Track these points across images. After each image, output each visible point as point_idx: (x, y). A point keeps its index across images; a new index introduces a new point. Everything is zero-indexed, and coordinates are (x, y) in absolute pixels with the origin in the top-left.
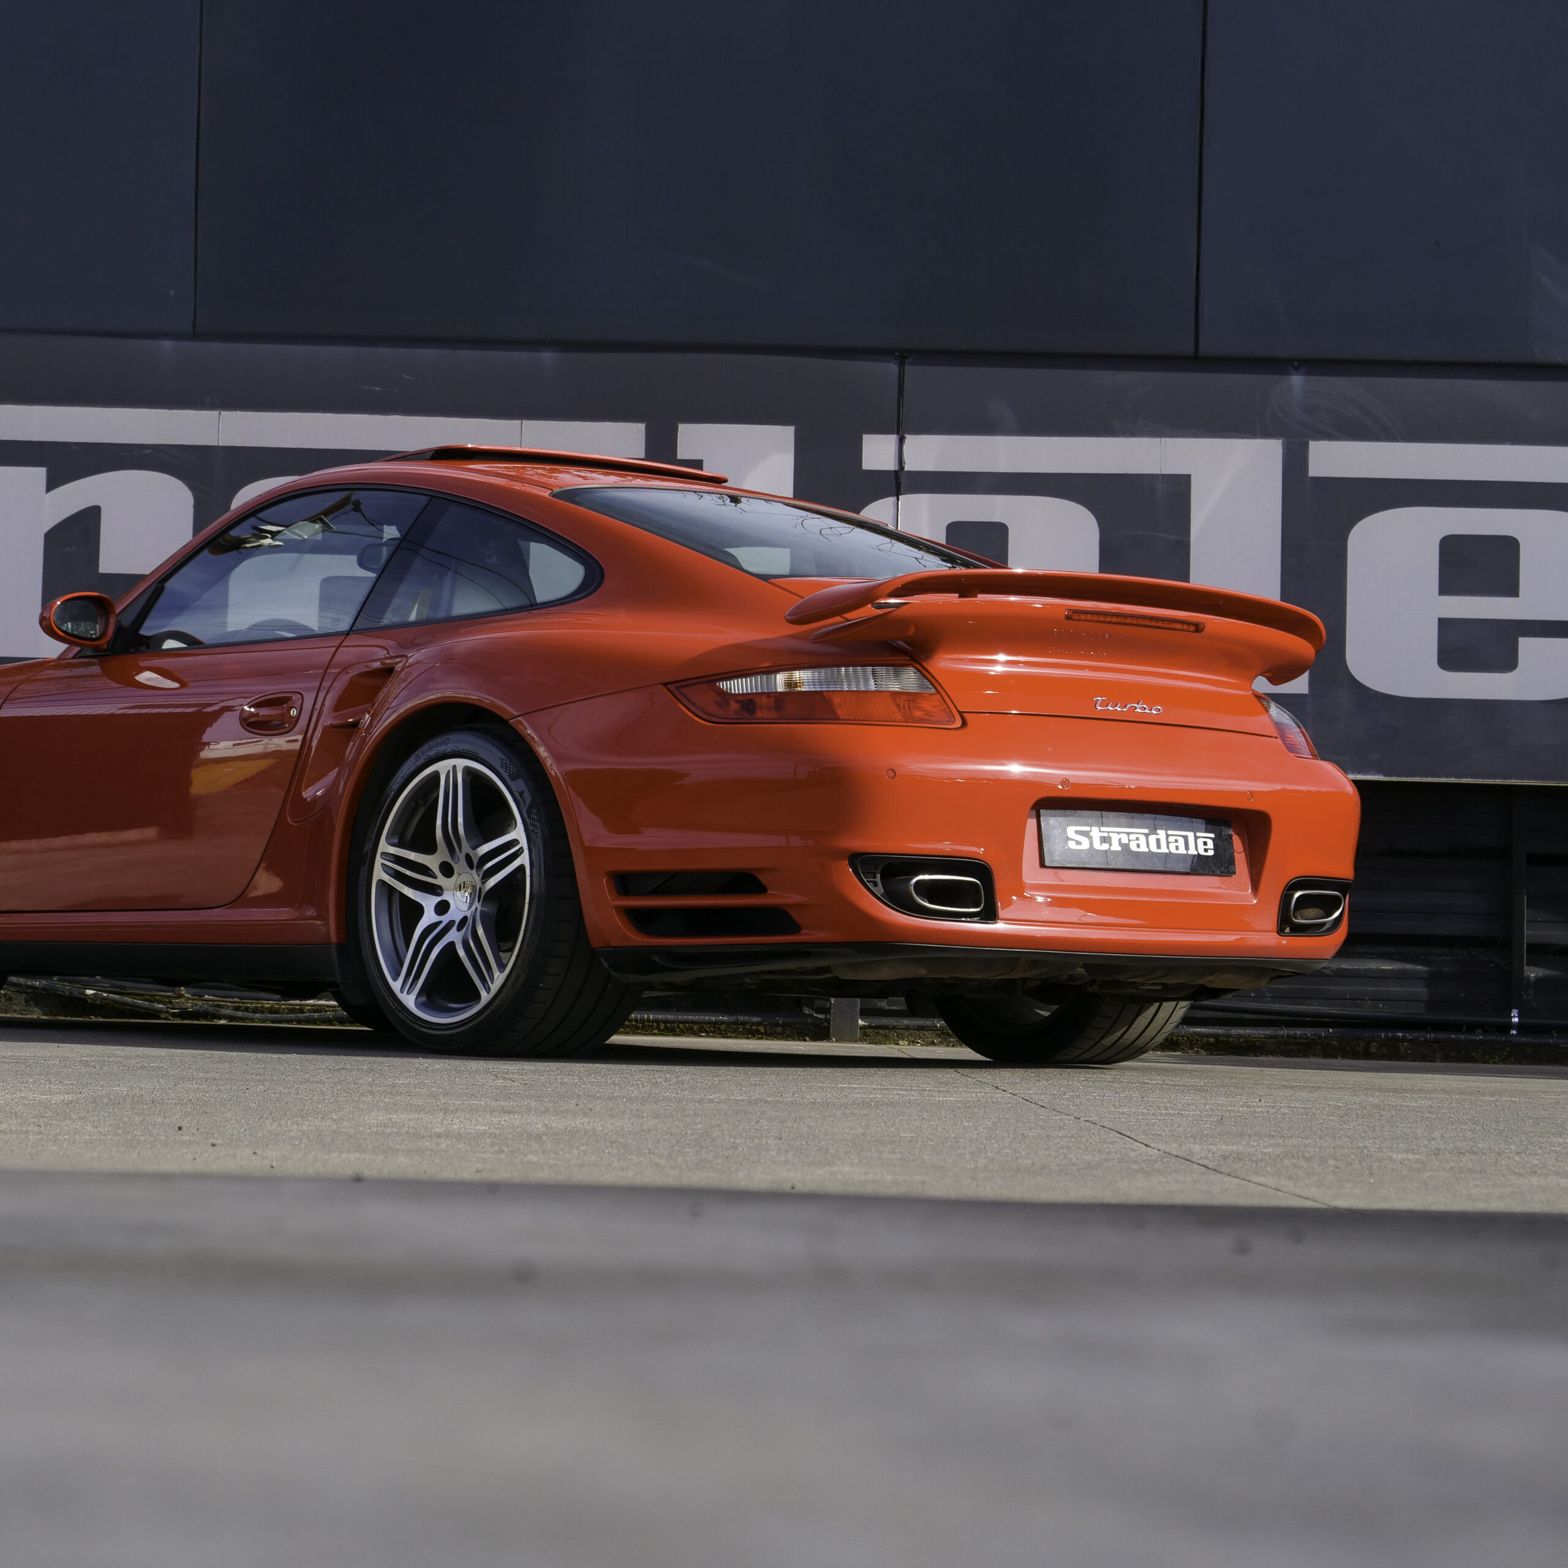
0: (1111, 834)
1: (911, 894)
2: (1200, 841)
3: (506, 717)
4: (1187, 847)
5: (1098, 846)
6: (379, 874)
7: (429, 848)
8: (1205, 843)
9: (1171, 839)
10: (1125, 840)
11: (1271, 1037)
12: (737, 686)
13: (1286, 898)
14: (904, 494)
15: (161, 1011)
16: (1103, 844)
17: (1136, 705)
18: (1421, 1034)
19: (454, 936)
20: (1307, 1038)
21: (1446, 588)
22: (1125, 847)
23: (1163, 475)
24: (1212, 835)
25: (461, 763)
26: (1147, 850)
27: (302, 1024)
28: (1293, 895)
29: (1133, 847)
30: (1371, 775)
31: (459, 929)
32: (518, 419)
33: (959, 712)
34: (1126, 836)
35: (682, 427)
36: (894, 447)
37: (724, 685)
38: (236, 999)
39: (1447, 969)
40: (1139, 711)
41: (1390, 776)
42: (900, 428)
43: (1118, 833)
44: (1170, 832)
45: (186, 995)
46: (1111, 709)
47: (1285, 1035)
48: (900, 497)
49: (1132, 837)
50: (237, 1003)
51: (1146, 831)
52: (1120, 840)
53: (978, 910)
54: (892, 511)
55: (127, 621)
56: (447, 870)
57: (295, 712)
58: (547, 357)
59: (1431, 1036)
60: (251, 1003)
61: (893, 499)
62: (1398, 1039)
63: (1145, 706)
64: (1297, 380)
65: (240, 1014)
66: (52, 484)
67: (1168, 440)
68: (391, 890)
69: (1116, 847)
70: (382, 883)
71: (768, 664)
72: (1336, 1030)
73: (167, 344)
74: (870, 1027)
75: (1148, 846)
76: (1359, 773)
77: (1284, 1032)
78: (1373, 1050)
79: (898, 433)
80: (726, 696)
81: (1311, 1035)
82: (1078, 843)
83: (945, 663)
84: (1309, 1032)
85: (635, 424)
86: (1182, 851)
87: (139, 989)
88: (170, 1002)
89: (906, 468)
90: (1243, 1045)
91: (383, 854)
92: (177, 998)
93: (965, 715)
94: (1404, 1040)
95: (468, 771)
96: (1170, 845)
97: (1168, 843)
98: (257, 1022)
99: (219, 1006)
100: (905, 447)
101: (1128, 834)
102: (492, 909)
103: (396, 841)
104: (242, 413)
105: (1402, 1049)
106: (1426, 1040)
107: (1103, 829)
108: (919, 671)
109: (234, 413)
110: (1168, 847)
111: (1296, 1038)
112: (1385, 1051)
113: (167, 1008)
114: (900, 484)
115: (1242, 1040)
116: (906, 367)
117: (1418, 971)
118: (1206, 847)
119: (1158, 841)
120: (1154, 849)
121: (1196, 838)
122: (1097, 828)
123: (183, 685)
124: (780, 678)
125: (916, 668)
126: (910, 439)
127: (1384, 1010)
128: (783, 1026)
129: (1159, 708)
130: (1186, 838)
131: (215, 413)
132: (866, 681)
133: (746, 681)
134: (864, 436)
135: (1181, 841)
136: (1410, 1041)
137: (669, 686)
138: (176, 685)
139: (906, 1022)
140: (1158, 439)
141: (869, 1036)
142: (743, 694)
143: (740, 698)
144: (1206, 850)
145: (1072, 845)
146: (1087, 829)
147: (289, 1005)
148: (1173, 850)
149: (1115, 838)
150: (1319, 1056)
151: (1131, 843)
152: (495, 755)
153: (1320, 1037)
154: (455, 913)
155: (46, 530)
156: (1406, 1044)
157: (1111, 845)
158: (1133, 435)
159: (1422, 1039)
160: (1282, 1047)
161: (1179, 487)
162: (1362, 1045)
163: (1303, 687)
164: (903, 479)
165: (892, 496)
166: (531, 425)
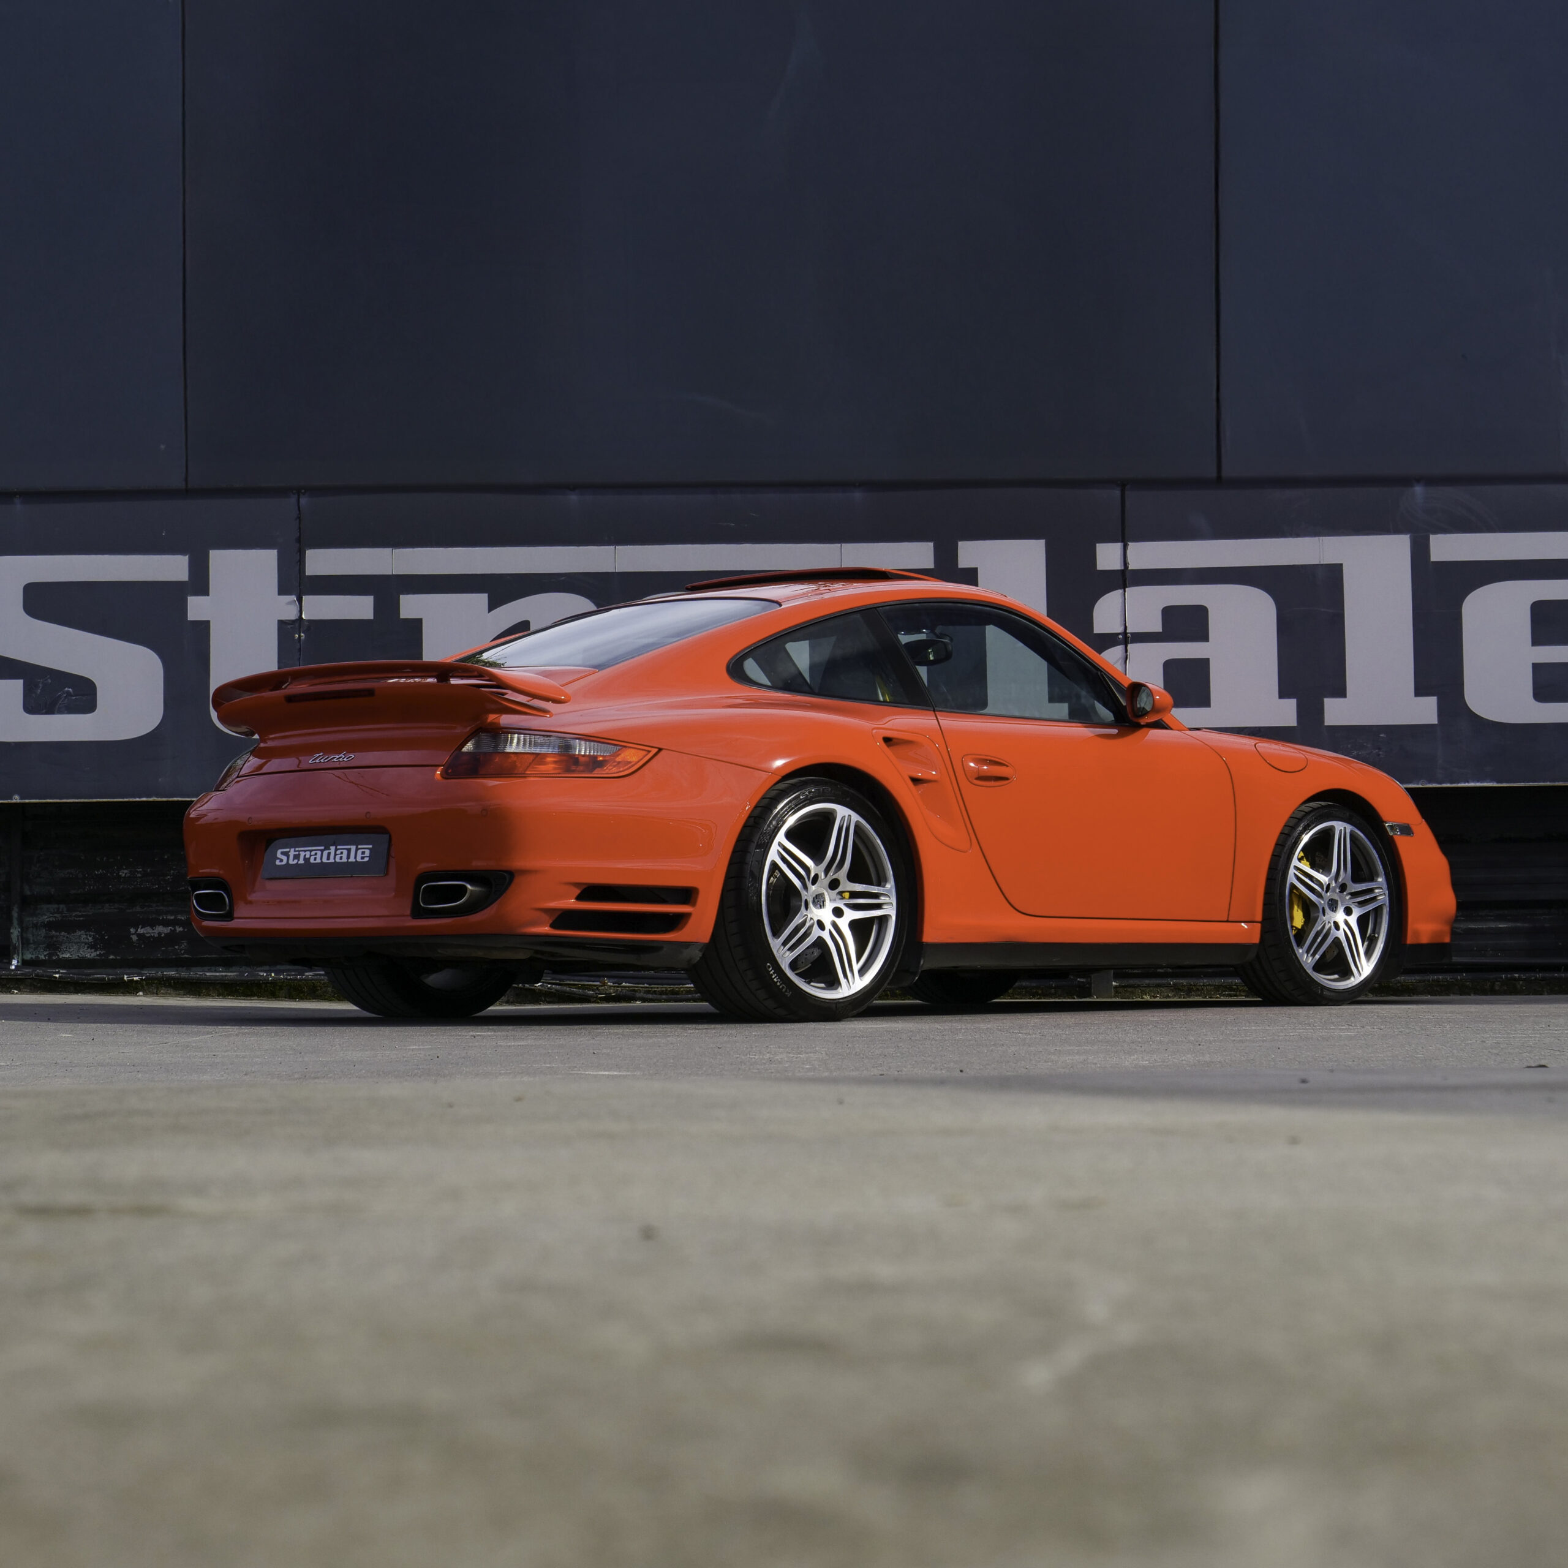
11: (1420, 981)
14: (1130, 587)
15: (592, 996)
18: (1532, 975)
20: (1447, 981)
21: (1537, 640)
23: (1322, 565)
27: (697, 1002)
30: (1487, 782)
32: (838, 543)
35: (960, 544)
36: (1120, 552)
38: (646, 985)
39: (1548, 925)
41: (1501, 782)
42: (1124, 540)
45: (609, 984)
47: (1431, 979)
48: (1127, 589)
50: (646, 987)
54: (1120, 600)
58: (858, 495)
59: (1539, 975)
60: (658, 988)
61: (1120, 591)
62: (1515, 979)
64: (1419, 490)
65: (650, 996)
66: (492, 606)
67: (1324, 538)
72: (1469, 974)
73: (573, 498)
74: (1120, 986)
76: (1478, 781)
77: (1431, 977)
78: (1497, 988)
79: (1122, 542)
84: (1449, 977)
85: (926, 543)
87: (574, 980)
88: (597, 989)
89: (1130, 567)
90: (1400, 988)
92: (601, 986)
94: (1520, 979)
98: (664, 1002)
99: (634, 991)
100: (1128, 552)
104: (632, 546)
105: (1519, 986)
106: (1536, 979)
109: (626, 547)
111: (1439, 981)
112: (1506, 988)
113: (596, 994)
114: (1126, 579)
115: (1399, 985)
116: (1126, 492)
117: (1524, 927)
126: (1131, 546)
127: (1502, 958)
128: (1055, 988)
131: (612, 547)
134: (1097, 544)
136: (1523, 980)
139: (1147, 981)
140: (1317, 538)
141: (1120, 993)
147: (686, 988)
150: (1457, 994)
153: (1457, 980)
155: (490, 639)
156: (1521, 982)
158: (1298, 535)
159: (1533, 978)
160: (1429, 988)
161: (1335, 572)
162: (1489, 984)
163: (1433, 719)
164: (1128, 575)
165: (1120, 589)
166: (848, 547)
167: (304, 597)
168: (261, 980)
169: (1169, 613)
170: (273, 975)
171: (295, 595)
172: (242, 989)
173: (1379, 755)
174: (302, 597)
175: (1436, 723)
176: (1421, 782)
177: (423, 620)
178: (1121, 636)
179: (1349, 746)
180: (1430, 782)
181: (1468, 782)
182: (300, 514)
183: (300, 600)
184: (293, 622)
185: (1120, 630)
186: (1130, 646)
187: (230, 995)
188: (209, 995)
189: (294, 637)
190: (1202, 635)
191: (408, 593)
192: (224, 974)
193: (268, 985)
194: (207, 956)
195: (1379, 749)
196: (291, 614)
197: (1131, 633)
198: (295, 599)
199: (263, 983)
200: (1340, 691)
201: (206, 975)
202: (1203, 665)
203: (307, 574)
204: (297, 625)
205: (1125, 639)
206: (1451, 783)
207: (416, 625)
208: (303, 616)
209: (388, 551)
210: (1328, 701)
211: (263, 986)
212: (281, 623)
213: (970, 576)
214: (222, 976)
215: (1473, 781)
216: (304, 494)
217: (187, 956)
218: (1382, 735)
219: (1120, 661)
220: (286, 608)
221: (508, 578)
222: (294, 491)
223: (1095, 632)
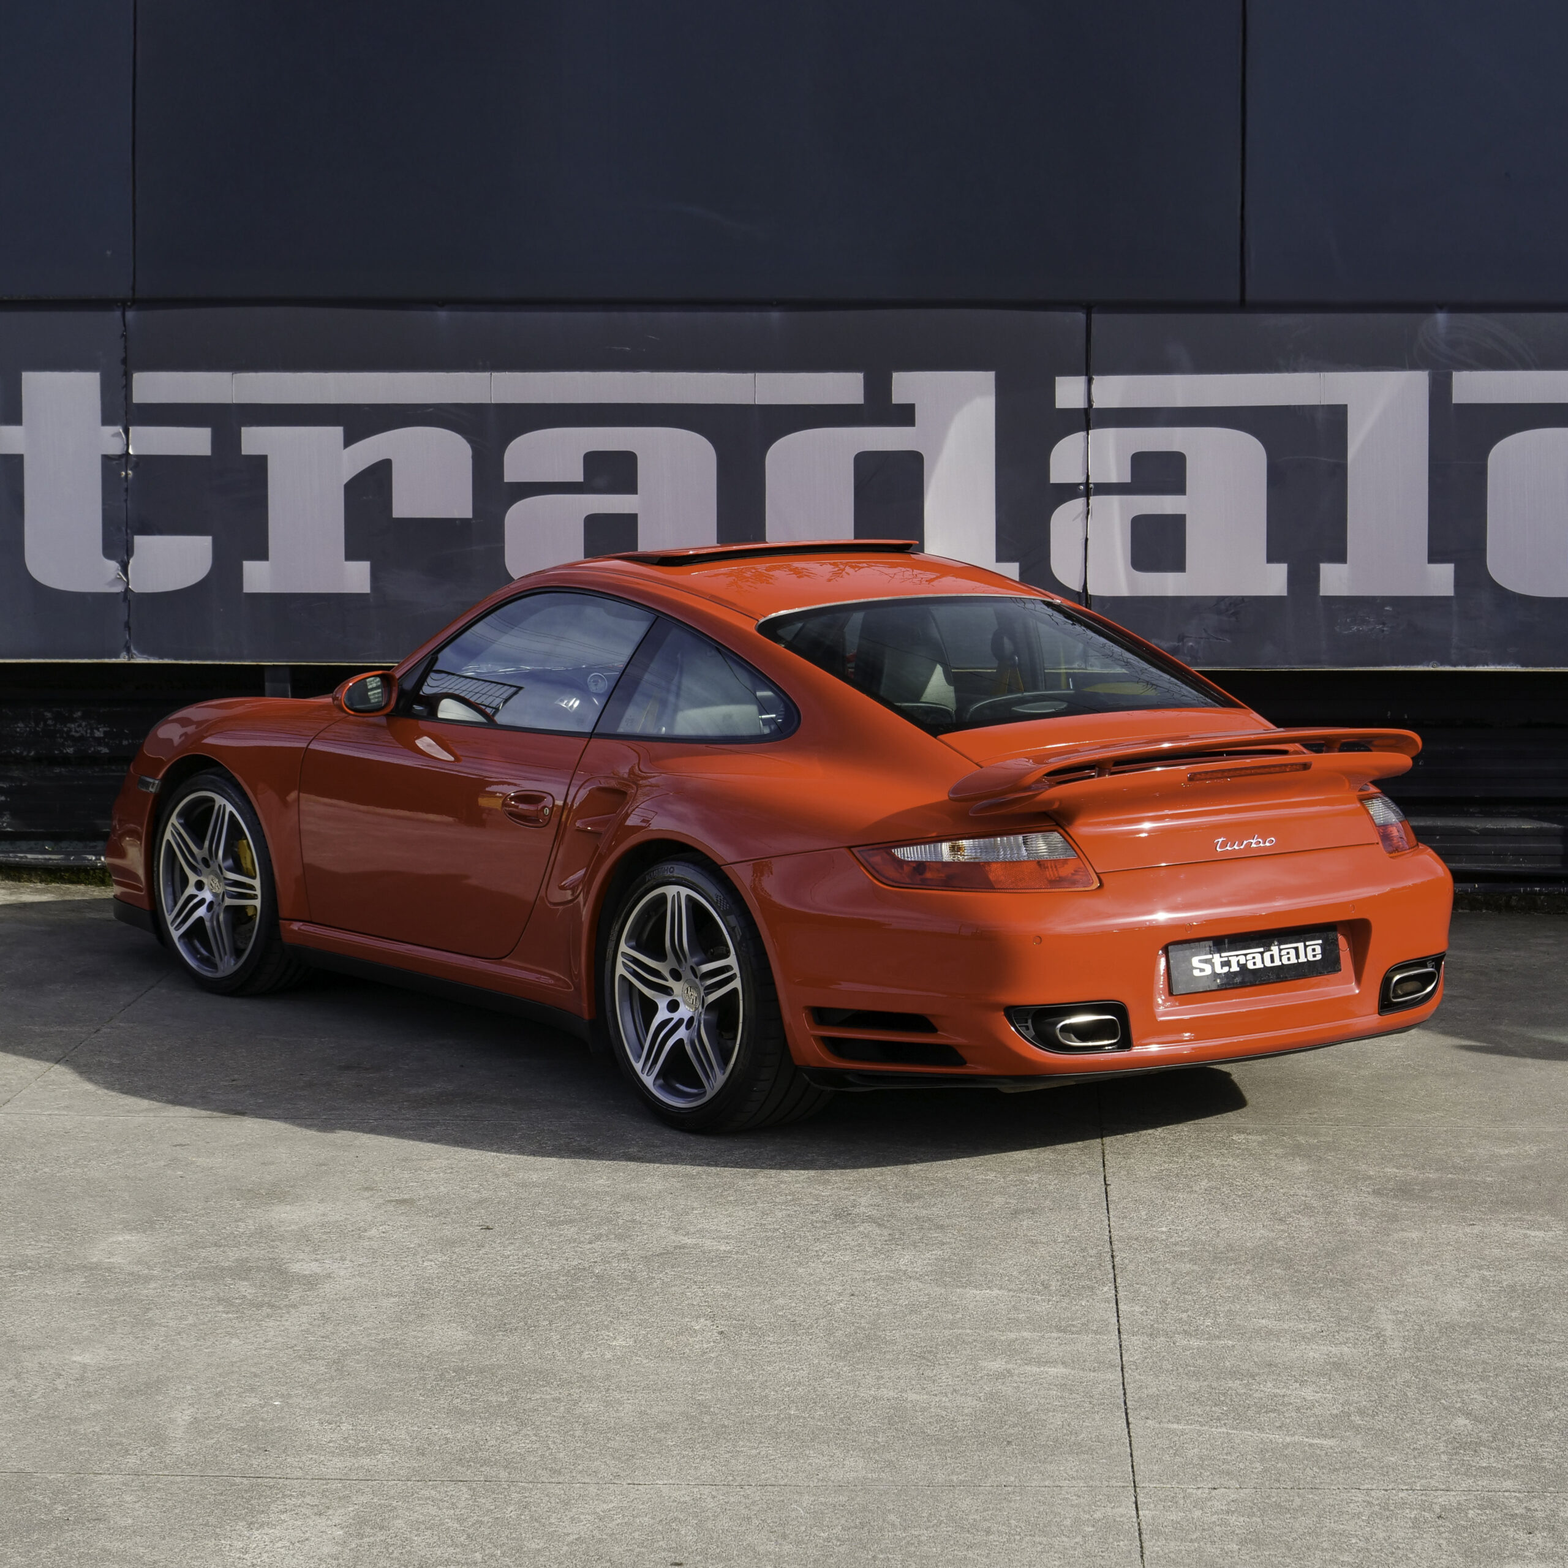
0: (1230, 958)
1: (1057, 1037)
2: (1309, 949)
3: (719, 862)
4: (1298, 957)
5: (1219, 970)
6: (620, 970)
7: (660, 956)
8: (1314, 950)
9: (1284, 952)
10: (1242, 961)
12: (910, 854)
13: (1387, 980)
14: (1093, 429)
16: (1224, 968)
17: (1252, 841)
18: (1556, 888)
19: (682, 1033)
20: (1456, 894)
22: (1243, 967)
23: (1323, 405)
24: (1320, 942)
25: (685, 891)
26: (1262, 966)
28: (1392, 978)
29: (1250, 966)
31: (688, 1027)
32: (751, 372)
33: (1096, 873)
34: (1243, 957)
35: (895, 375)
36: (1083, 387)
37: (900, 853)
40: (1255, 846)
42: (1088, 370)
43: (1237, 956)
44: (1282, 947)
46: (1230, 849)
48: (1090, 431)
49: (1249, 957)
51: (1261, 950)
52: (1238, 961)
53: (1115, 1041)
54: (1083, 445)
55: (408, 685)
56: (676, 975)
57: (548, 811)
58: (775, 316)
59: (1564, 889)
61: (1082, 434)
62: (1535, 893)
63: (1260, 840)
64: (1441, 317)
66: (348, 442)
67: (1326, 374)
68: (631, 984)
69: (1235, 968)
70: (622, 977)
71: (934, 834)
72: (1482, 885)
73: (442, 315)
75: (1263, 962)
76: (1499, 664)
78: (1513, 903)
79: (1086, 375)
80: (901, 863)
81: (1459, 891)
82: (1202, 970)
83: (1085, 829)
84: (1457, 888)
85: (855, 374)
86: (1294, 961)
89: (1095, 406)
91: (622, 952)
93: (1101, 876)
94: (1540, 893)
95: (689, 898)
96: (1283, 958)
97: (1281, 956)
100: (1093, 387)
101: (1245, 955)
102: (713, 1017)
103: (633, 943)
104: (510, 373)
105: (1539, 902)
106: (1560, 893)
107: (1223, 955)
108: (1063, 837)
109: (504, 373)
110: (1281, 960)
112: (1524, 903)
114: (1090, 419)
116: (1093, 315)
117: (1555, 829)
118: (1314, 953)
119: (1272, 956)
120: (1268, 964)
121: (1306, 947)
122: (1218, 955)
123: (457, 759)
124: (945, 847)
125: (1061, 835)
126: (1097, 379)
127: (1524, 866)
129: (1273, 839)
130: (1296, 949)
131: (487, 374)
132: (1019, 848)
133: (917, 849)
134: (1057, 378)
135: (1293, 952)
136: (1546, 894)
137: (852, 849)
138: (452, 758)
140: (1318, 374)
142: (915, 862)
143: (912, 864)
144: (1314, 956)
145: (1196, 973)
146: (1210, 956)
148: (1285, 962)
149: (1234, 960)
150: (1466, 909)
151: (1248, 962)
152: (713, 891)
153: (1466, 892)
154: (685, 1012)
155: (346, 481)
156: (1542, 897)
157: (1230, 967)
158: (1295, 370)
159: (1556, 892)
161: (1337, 416)
162: (1504, 898)
163: (1449, 591)
164: (1092, 416)
165: (1083, 431)
166: (762, 377)
167: (131, 429)
168: (88, 866)
169: (1140, 461)
170: (103, 859)
171: (120, 425)
172: (67, 875)
173: (1383, 631)
174: (129, 429)
175: (1452, 595)
176: (1431, 663)
177: (269, 458)
178: (1082, 487)
179: (1348, 620)
180: (1442, 664)
181: (1488, 665)
182: (125, 331)
183: (127, 432)
184: (120, 457)
185: (1081, 479)
186: (1092, 498)
187: (54, 882)
188: (31, 881)
189: (120, 475)
190: (1178, 487)
191: (251, 425)
192: (47, 856)
193: (97, 871)
194: (33, 830)
195: (1384, 624)
196: (115, 448)
197: (1095, 484)
198: (121, 431)
199: (92, 869)
200: (1340, 556)
201: (26, 857)
202: (1178, 522)
203: (135, 401)
204: (123, 460)
205: (1088, 490)
206: (1468, 665)
207: (260, 463)
208: (131, 451)
209: (226, 375)
210: (1324, 567)
211: (91, 872)
212: (106, 459)
213: (905, 416)
214: (45, 859)
215: (1494, 664)
216: (130, 307)
217: (9, 829)
218: (1387, 608)
219: (1081, 516)
220: (110, 439)
221: (366, 408)
222: (119, 304)
223: (1052, 481)
